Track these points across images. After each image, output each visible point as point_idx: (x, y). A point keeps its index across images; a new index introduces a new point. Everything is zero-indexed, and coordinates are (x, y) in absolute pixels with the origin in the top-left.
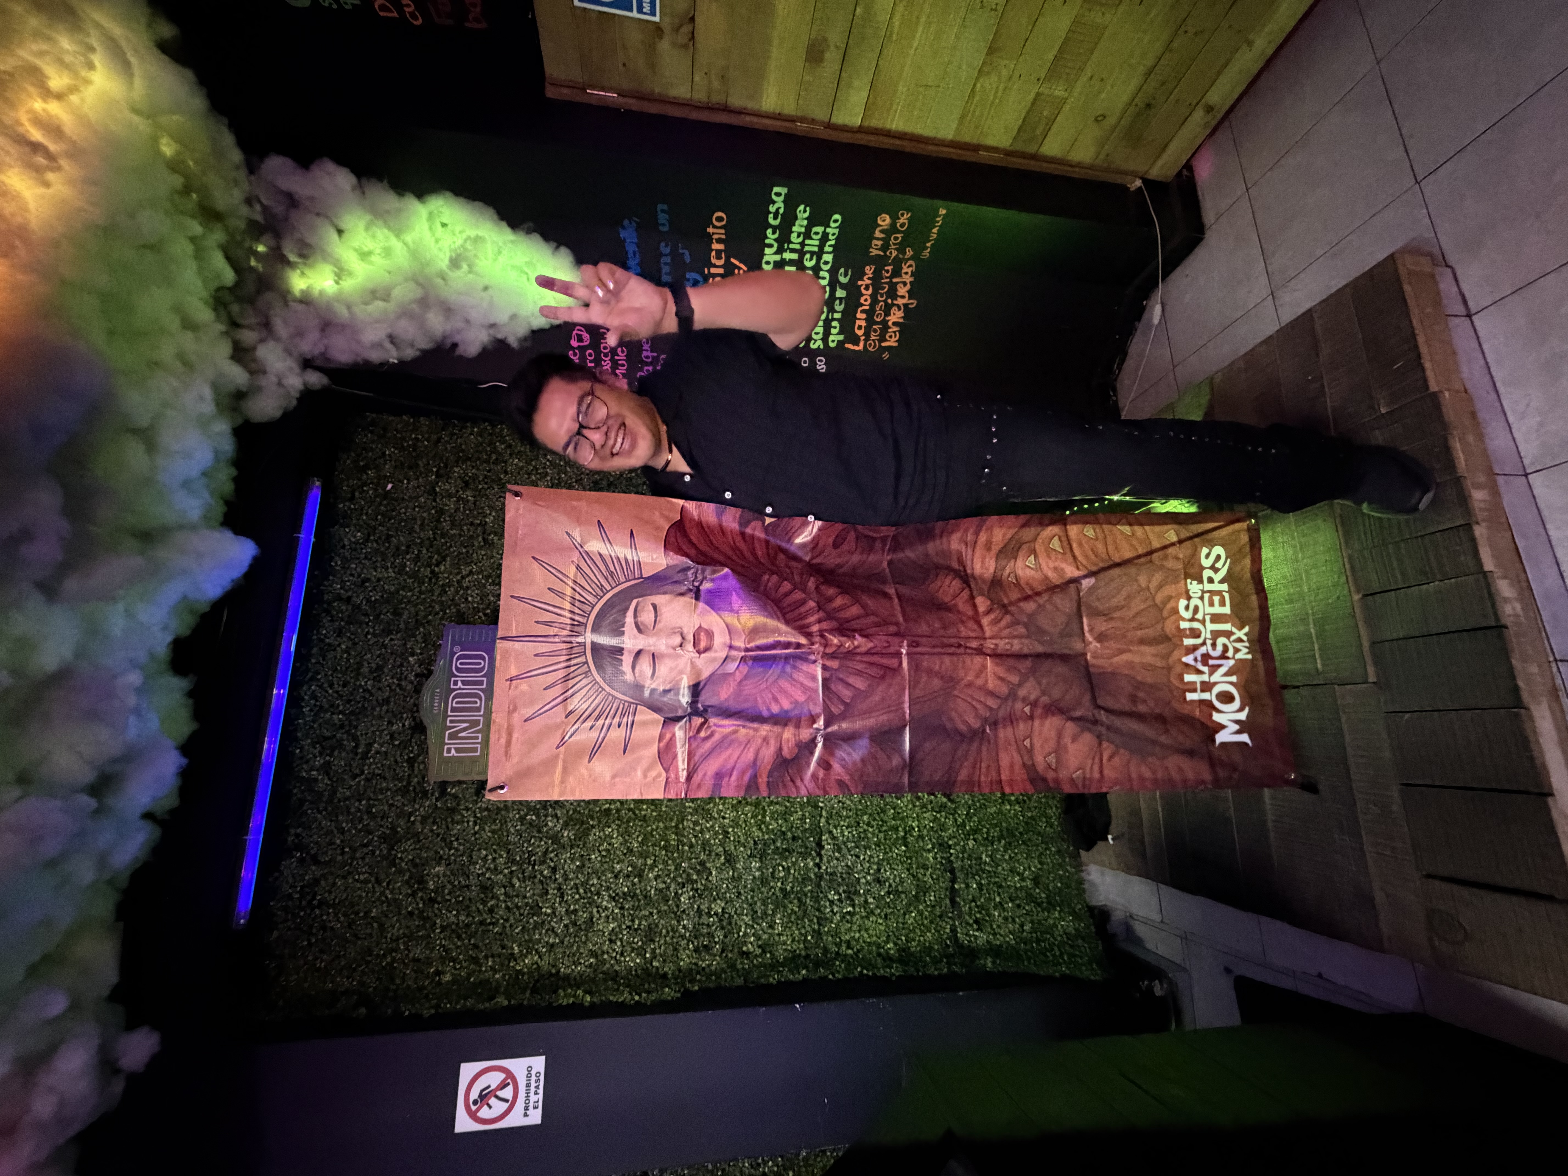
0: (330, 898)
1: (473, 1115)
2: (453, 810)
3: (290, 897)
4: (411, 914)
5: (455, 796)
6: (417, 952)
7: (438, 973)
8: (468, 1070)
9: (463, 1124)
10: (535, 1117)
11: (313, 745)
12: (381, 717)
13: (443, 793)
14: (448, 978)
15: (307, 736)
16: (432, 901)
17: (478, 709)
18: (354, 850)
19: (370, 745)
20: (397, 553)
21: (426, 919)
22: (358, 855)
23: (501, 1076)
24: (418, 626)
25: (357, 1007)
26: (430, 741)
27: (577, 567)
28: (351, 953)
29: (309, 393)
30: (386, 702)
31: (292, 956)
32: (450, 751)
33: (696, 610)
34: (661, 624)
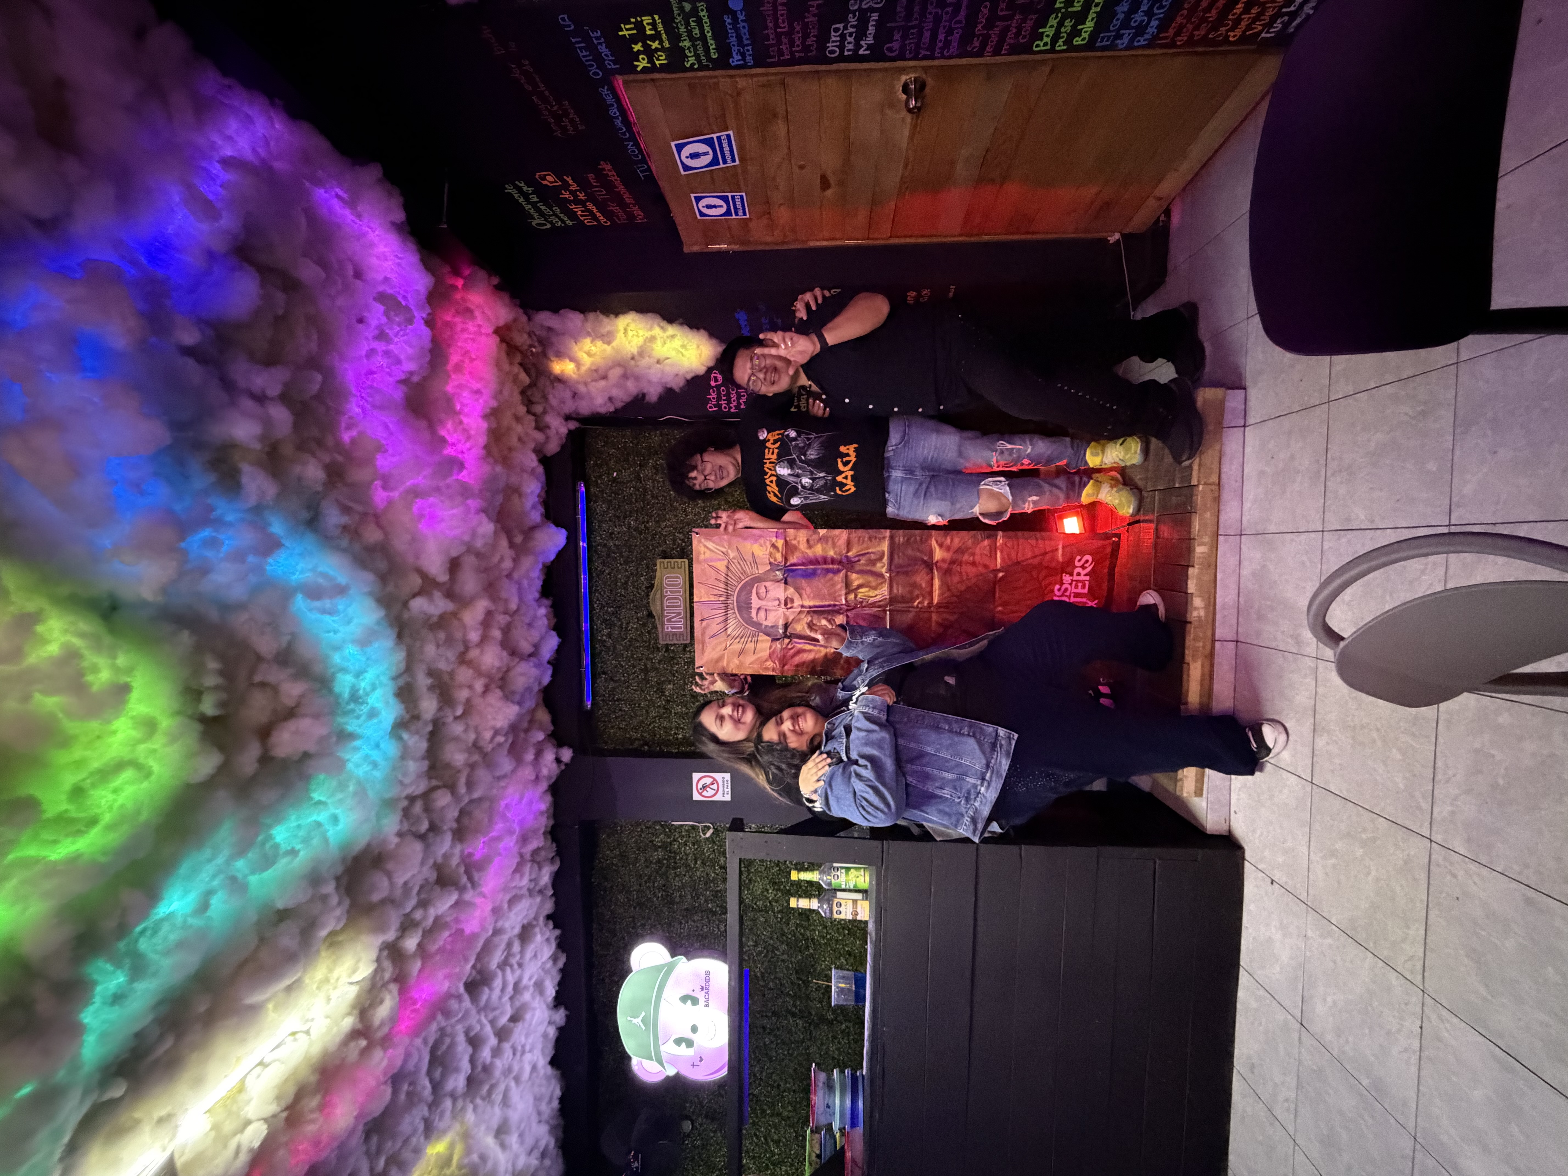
0: (621, 696)
1: (700, 794)
2: (673, 658)
3: (604, 695)
4: (659, 706)
5: (673, 651)
6: (665, 724)
7: (676, 734)
8: (696, 776)
9: (696, 797)
10: (728, 798)
11: (602, 623)
12: (631, 609)
13: (667, 650)
14: (680, 736)
15: (598, 618)
16: (669, 701)
17: (680, 606)
18: (629, 675)
19: (628, 624)
20: (626, 517)
21: (667, 709)
22: (631, 677)
23: (711, 780)
24: (642, 559)
25: (643, 745)
26: (657, 622)
27: (728, 568)
28: (635, 722)
29: (570, 433)
30: (633, 601)
31: (610, 722)
32: (668, 628)
33: (785, 590)
34: (768, 596)
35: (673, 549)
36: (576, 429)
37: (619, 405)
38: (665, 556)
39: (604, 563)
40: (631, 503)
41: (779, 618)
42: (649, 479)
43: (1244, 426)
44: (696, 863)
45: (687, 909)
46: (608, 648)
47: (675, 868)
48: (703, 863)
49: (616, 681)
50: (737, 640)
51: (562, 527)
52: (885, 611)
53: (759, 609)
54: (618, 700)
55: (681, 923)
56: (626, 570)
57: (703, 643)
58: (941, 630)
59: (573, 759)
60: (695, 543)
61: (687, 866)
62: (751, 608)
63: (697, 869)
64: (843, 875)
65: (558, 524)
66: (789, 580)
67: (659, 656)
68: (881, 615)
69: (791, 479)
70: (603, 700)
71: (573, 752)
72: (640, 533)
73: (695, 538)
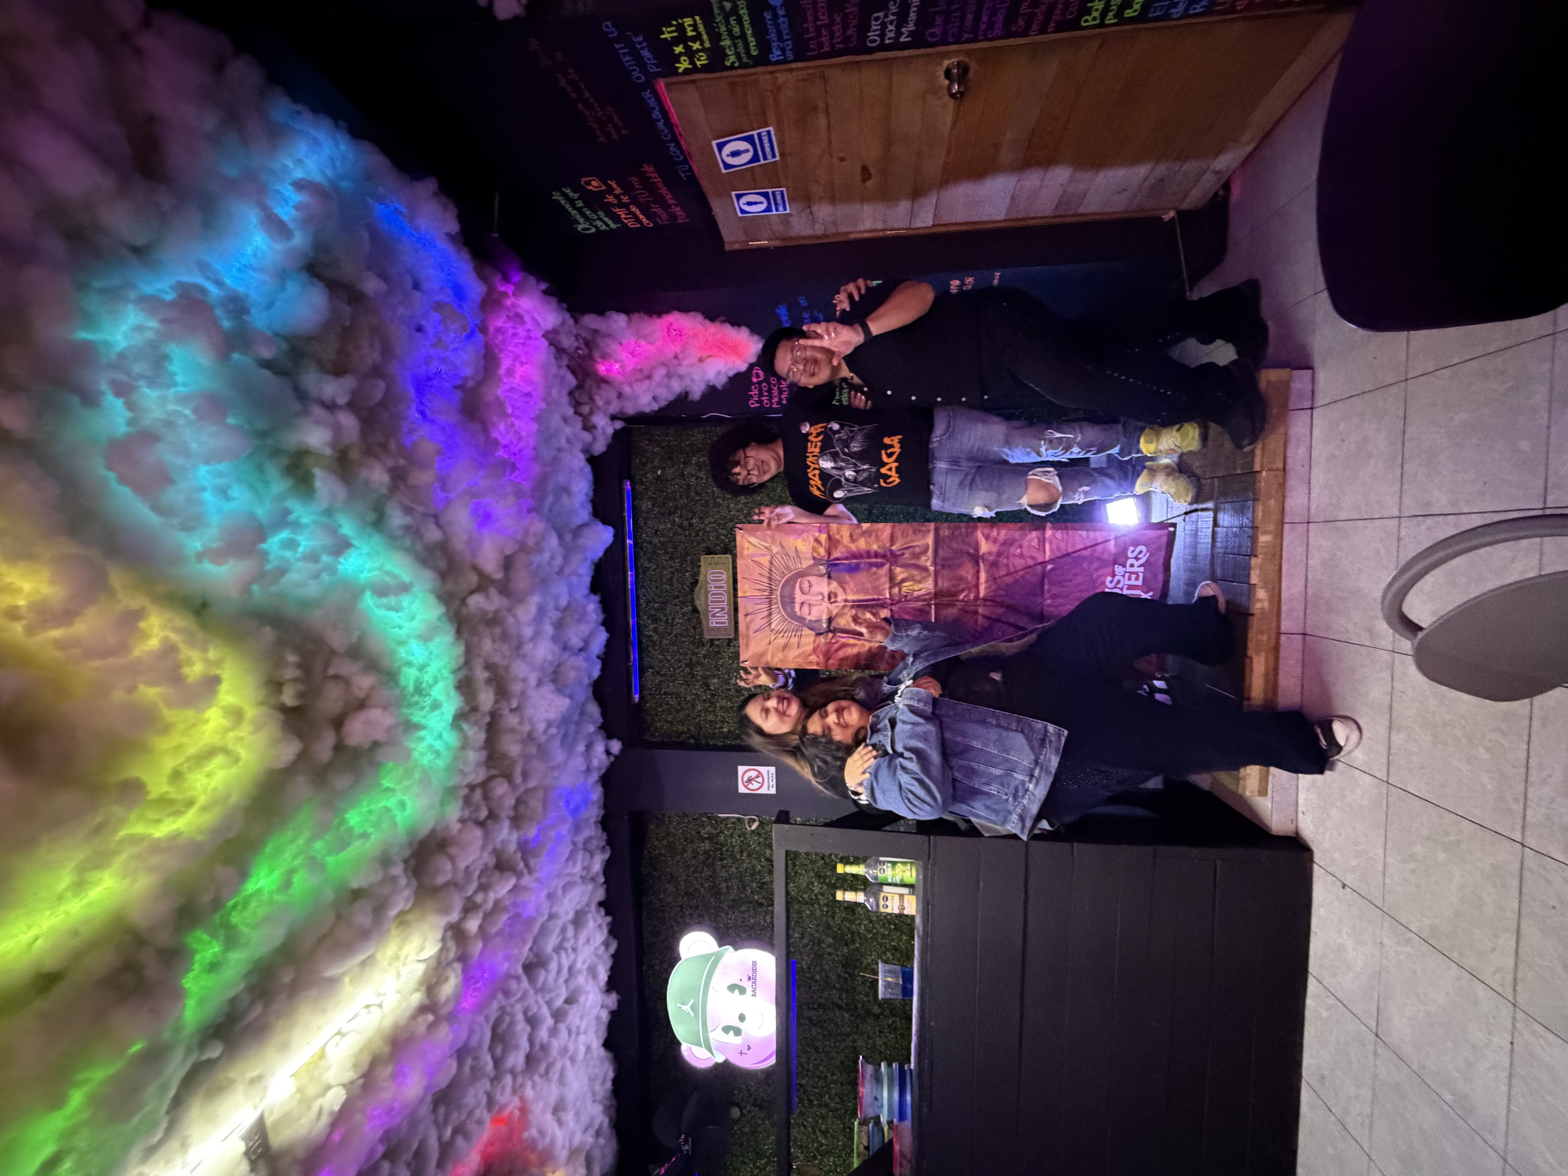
0: (667, 690)
1: (746, 787)
3: (651, 689)
4: (705, 700)
5: (718, 646)
6: (711, 717)
7: (721, 728)
8: (741, 769)
9: (742, 789)
10: (773, 791)
11: (648, 618)
12: (676, 605)
13: (712, 644)
14: (726, 730)
15: (645, 614)
16: (714, 695)
17: (723, 601)
18: (675, 669)
19: (673, 619)
20: (670, 514)
21: (712, 703)
22: (677, 671)
23: (756, 773)
24: (687, 554)
25: (689, 738)
26: (702, 617)
27: (771, 563)
28: (681, 715)
29: (617, 433)
30: (677, 597)
31: (656, 715)
32: (713, 623)
33: (829, 584)
34: (812, 590)
35: (717, 545)
36: (623, 429)
37: (663, 403)
38: (709, 552)
39: (649, 561)
40: (675, 500)
41: (822, 612)
42: (692, 476)
43: (1312, 408)
44: (742, 856)
45: (734, 900)
46: (654, 643)
47: (722, 860)
48: (749, 855)
49: (663, 675)
50: (781, 635)
51: (609, 524)
52: (929, 605)
53: (802, 603)
54: (665, 693)
55: (727, 914)
56: (671, 567)
57: (748, 638)
58: (986, 623)
59: (622, 751)
60: (738, 538)
61: (733, 857)
62: (794, 602)
63: (743, 861)
64: (890, 869)
65: (605, 522)
66: (832, 574)
67: (703, 651)
68: (926, 608)
69: (834, 472)
70: (650, 694)
71: (623, 744)
72: (684, 529)
73: (739, 534)
